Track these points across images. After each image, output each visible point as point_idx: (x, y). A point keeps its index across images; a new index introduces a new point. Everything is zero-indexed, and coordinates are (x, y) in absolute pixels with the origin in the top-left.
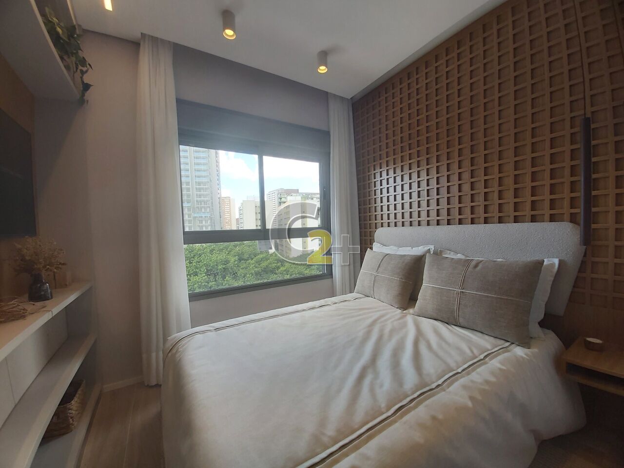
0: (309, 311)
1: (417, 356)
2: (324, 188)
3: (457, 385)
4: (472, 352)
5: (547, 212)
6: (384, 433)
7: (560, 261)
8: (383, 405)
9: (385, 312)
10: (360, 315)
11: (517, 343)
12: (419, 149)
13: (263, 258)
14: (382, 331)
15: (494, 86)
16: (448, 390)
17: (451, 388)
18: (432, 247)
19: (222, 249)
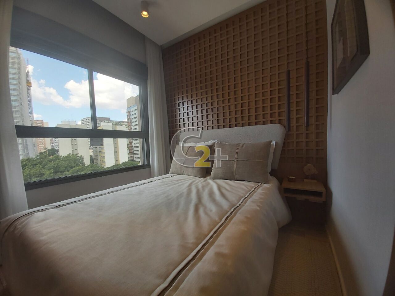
0: (141, 186)
1: (223, 195)
2: (143, 104)
3: (248, 202)
4: (248, 188)
5: (269, 119)
6: (224, 232)
7: (276, 143)
8: (217, 219)
9: (193, 180)
10: (179, 183)
11: (264, 183)
12: (206, 84)
13: (80, 169)
14: (197, 188)
15: (245, 53)
16: (245, 205)
17: (247, 204)
18: (216, 141)
19: (35, 165)
